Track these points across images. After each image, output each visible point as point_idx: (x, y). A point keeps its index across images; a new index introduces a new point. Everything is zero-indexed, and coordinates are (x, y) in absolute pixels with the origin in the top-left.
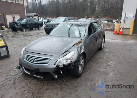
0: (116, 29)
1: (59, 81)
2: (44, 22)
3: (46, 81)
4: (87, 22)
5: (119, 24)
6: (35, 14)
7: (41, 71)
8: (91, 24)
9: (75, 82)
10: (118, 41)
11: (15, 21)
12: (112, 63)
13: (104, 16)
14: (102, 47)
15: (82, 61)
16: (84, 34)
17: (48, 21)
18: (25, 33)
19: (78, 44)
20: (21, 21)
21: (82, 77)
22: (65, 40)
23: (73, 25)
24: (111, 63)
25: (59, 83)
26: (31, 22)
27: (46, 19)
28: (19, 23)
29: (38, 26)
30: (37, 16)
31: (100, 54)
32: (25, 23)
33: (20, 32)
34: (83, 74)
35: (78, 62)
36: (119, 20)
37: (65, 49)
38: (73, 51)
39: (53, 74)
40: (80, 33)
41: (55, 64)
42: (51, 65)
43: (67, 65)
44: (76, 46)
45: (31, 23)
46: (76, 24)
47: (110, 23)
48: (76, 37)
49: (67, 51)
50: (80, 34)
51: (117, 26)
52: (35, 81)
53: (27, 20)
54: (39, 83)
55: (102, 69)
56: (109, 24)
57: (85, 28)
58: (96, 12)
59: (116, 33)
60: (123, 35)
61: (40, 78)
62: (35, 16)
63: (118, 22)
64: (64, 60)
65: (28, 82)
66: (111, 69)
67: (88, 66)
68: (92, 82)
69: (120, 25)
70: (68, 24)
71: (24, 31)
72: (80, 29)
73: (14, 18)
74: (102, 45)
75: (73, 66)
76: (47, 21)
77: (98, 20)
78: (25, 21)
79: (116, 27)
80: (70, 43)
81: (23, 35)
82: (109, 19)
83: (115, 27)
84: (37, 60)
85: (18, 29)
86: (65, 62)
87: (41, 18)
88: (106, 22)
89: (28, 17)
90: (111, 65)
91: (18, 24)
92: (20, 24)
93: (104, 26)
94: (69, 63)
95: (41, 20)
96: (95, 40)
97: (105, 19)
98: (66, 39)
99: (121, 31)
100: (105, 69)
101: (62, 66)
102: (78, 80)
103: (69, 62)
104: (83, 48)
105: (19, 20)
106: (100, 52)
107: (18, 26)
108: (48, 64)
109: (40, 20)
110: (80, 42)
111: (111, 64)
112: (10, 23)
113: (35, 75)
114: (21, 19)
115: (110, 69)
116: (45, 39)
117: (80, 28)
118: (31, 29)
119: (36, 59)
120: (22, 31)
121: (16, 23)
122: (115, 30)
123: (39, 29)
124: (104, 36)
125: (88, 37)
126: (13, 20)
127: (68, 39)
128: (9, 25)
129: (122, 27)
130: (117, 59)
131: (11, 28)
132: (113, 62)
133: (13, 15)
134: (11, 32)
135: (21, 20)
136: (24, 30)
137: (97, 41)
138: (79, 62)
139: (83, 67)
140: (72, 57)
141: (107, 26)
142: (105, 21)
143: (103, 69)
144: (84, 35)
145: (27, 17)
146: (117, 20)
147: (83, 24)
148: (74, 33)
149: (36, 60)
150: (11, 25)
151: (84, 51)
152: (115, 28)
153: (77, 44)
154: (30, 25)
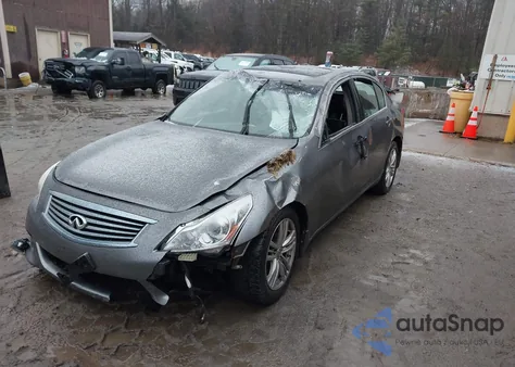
0: (454, 113)
1: (179, 316)
2: (182, 69)
3: (124, 314)
4: (326, 78)
5: (468, 96)
6: (148, 35)
7: (99, 270)
8: (346, 85)
9: (246, 329)
10: (455, 164)
11: (69, 56)
12: (418, 252)
13: (414, 62)
14: (387, 185)
15: (288, 241)
16: (307, 126)
17: (195, 67)
18: (99, 104)
19: (273, 165)
20: (89, 58)
21: (282, 309)
22: (224, 143)
23: (271, 83)
24: (412, 251)
25: (177, 324)
26: (126, 66)
27: (189, 57)
28: (82, 65)
29: (154, 80)
30: (155, 45)
31: (376, 212)
32: (103, 68)
33: (83, 101)
34: (290, 292)
35: (265, 244)
36: (468, 79)
37: (216, 183)
38: (247, 193)
39: (151, 288)
40: (292, 120)
41: (159, 248)
42: (143, 250)
43: (214, 255)
44: (266, 176)
45: (129, 69)
46: (281, 83)
47: (433, 89)
48: (274, 134)
49: (222, 193)
50: (290, 123)
51: (456, 102)
52: (79, 308)
53: (113, 56)
54: (96, 317)
55: (371, 279)
56: (429, 95)
57: (316, 99)
58: (386, 43)
59: (452, 131)
60: (478, 138)
61: (98, 300)
62: (148, 45)
63: (463, 86)
64: (204, 230)
65: (50, 311)
66: (411, 278)
67: (313, 260)
68: (319, 334)
69: (471, 100)
70: (248, 81)
71: (96, 98)
72: (294, 105)
73: (65, 46)
74: (388, 175)
75: (241, 261)
76: (192, 65)
77: (387, 74)
78: (103, 58)
79: (454, 106)
80: (242, 157)
81: (92, 110)
82: (434, 74)
83: (448, 106)
84: (89, 224)
85: (76, 86)
86: (208, 239)
87: (173, 53)
88: (421, 84)
89: (118, 43)
90: (411, 261)
91: (77, 70)
92: (86, 67)
93: (406, 99)
94: (226, 247)
95: (172, 60)
96: (353, 155)
97: (417, 73)
98: (228, 140)
99: (471, 123)
100: (384, 280)
101: (192, 258)
102: (262, 320)
103: (223, 240)
104: (297, 183)
105: (81, 55)
106: (375, 203)
107: (76, 75)
108: (132, 244)
109: (167, 61)
110: (286, 159)
111: (413, 256)
112: (46, 63)
113: (80, 283)
114: (91, 51)
115: (405, 280)
116: (143, 135)
117: (295, 97)
118: (128, 92)
119: (85, 216)
120: (92, 96)
121: (69, 66)
122: (448, 118)
123: (155, 93)
124: (399, 141)
125: (323, 140)
126: (63, 52)
127: (235, 143)
128: (44, 71)
129: (476, 110)
130: (442, 239)
131: (49, 82)
132: (422, 251)
133: (63, 33)
134: (51, 98)
135: (92, 53)
136: (100, 94)
137: (362, 156)
138: (272, 243)
139: (290, 264)
140: (239, 220)
141: (419, 101)
142: (416, 79)
143: (376, 278)
144: (309, 131)
145: (116, 46)
146: (463, 78)
147: (308, 85)
148: (270, 119)
149: (85, 222)
150: (50, 72)
151: (298, 196)
152: (451, 110)
153: (271, 165)
154: (122, 74)
